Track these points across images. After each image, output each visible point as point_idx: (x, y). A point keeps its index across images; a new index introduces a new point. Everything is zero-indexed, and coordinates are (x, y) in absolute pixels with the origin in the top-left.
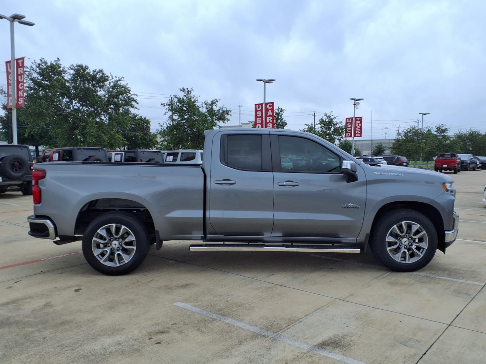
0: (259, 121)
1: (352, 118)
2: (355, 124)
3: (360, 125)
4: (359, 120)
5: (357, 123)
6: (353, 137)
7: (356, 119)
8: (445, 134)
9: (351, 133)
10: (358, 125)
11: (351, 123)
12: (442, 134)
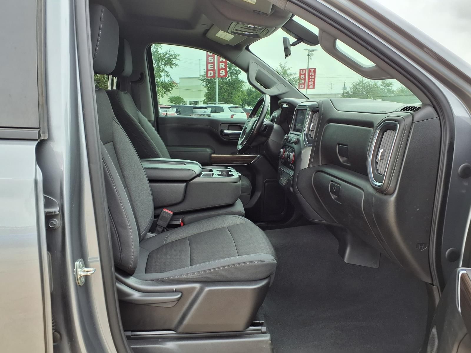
0: (211, 68)
1: (306, 70)
2: (309, 75)
3: (313, 77)
4: (312, 71)
5: (310, 74)
6: (306, 89)
7: (310, 71)
8: (390, 88)
9: (304, 84)
10: (312, 77)
11: (305, 74)
12: (388, 88)
